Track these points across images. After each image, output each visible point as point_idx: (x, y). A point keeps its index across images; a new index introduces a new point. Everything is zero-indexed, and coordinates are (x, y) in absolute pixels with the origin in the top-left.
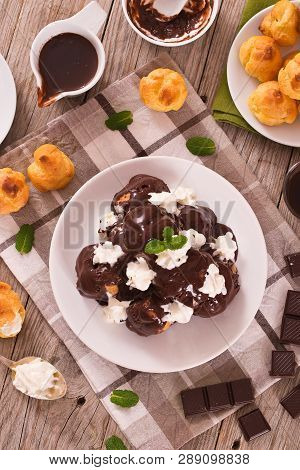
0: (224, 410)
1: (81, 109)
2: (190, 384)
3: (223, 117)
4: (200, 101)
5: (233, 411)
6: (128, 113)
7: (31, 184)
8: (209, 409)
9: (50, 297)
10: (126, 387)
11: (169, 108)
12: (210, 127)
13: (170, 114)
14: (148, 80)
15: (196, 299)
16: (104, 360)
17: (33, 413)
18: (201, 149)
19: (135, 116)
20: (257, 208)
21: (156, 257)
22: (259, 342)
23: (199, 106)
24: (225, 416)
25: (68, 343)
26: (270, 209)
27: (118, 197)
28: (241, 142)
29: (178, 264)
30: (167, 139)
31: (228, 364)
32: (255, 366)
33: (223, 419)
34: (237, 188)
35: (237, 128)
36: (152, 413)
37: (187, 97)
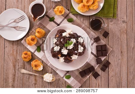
0: (89, 74)
1: (43, 19)
2: (81, 70)
3: (74, 13)
4: (68, 11)
5: (91, 74)
6: (53, 17)
7: (37, 37)
8: (86, 75)
9: (47, 60)
10: (68, 74)
11: (62, 14)
12: (71, 16)
13: (62, 15)
14: (56, 9)
15: (78, 53)
16: (63, 71)
17: (50, 85)
18: (70, 21)
19: (55, 17)
20: (85, 30)
21: (67, 47)
22: (93, 58)
23: (68, 12)
24: (90, 75)
25: (53, 68)
26: (88, 30)
27: (56, 35)
28: (78, 17)
29: (72, 48)
30: (63, 21)
31: (88, 64)
32: (93, 63)
33: (90, 76)
34: (80, 27)
35: (77, 14)
36: (74, 78)
37: (65, 11)
